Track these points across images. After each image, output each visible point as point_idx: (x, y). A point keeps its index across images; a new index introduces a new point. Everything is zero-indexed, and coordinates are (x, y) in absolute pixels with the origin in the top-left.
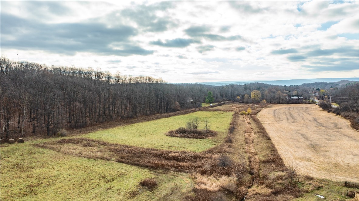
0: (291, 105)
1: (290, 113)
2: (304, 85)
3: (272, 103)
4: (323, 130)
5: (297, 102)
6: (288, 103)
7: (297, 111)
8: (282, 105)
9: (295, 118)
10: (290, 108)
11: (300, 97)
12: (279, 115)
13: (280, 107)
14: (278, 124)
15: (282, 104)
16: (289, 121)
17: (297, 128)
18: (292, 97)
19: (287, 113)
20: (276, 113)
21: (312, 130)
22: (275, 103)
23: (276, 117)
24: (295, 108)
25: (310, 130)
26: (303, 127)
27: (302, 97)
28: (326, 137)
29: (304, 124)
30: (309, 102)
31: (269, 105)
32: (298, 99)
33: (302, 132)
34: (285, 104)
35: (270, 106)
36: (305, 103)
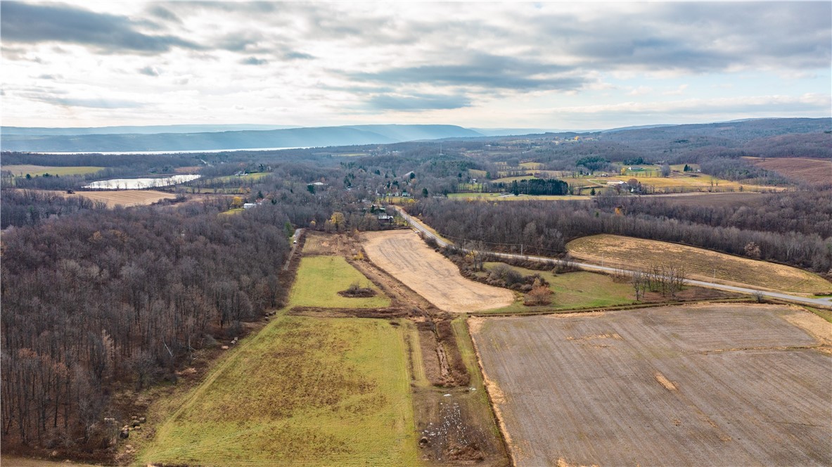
3: (359, 229)
6: (380, 229)
11: (389, 217)
15: (373, 230)
17: (423, 278)
22: (363, 230)
30: (403, 225)
31: (359, 234)
34: (376, 231)
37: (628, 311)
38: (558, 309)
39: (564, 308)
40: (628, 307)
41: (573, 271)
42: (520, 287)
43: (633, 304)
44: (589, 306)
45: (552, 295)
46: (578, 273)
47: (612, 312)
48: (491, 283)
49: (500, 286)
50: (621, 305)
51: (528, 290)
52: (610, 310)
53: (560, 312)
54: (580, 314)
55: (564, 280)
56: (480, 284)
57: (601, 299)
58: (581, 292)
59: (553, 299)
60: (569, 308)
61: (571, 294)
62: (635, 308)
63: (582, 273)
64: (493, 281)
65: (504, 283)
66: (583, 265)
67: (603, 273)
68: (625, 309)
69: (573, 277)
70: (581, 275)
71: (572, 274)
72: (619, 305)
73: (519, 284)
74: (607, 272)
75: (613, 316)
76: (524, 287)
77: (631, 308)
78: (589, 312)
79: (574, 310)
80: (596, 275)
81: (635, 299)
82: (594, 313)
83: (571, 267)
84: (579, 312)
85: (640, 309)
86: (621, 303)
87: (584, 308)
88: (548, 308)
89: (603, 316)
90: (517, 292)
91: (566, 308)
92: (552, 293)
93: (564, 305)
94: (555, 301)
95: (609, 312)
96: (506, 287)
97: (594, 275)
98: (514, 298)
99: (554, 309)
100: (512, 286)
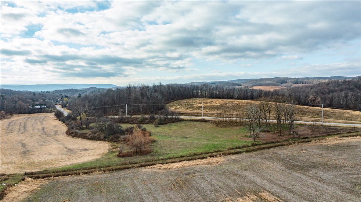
0: (32, 114)
1: (25, 124)
2: (56, 91)
3: (12, 113)
4: (43, 138)
5: (40, 111)
6: (30, 113)
7: (33, 121)
8: (23, 115)
9: (27, 128)
10: (29, 118)
11: (43, 106)
12: (13, 127)
13: (20, 118)
14: (7, 136)
15: (24, 113)
16: (19, 132)
17: (23, 138)
18: (35, 106)
19: (22, 124)
20: (11, 125)
21: (34, 139)
22: (16, 113)
23: (9, 129)
24: (33, 119)
25: (32, 139)
26: (29, 137)
27: (45, 106)
28: (41, 143)
29: (31, 134)
30: (51, 110)
31: (8, 115)
32: (41, 108)
33: (24, 142)
34: (27, 114)
35: (9, 117)
36: (48, 112)
37: (253, 154)
38: (160, 158)
39: (169, 156)
40: (248, 148)
41: (174, 122)
42: (118, 138)
43: (253, 145)
44: (200, 151)
45: (155, 144)
46: (179, 123)
47: (233, 157)
48: (89, 137)
49: (97, 139)
50: (239, 148)
51: (125, 141)
52: (230, 154)
53: (164, 161)
54: (191, 163)
55: (166, 129)
56: (80, 139)
57: (211, 143)
58: (186, 138)
59: (154, 148)
60: (175, 155)
61: (175, 140)
62: (258, 149)
63: (182, 122)
64: (92, 135)
65: (102, 136)
66: (183, 117)
67: (204, 121)
68: (247, 151)
69: (175, 127)
70: (183, 124)
71: (173, 124)
72: (237, 148)
73: (118, 135)
74: (207, 119)
75: (236, 161)
76: (122, 137)
77: (254, 150)
78: (202, 158)
79: (182, 158)
80: (198, 123)
81: (251, 139)
82: (210, 160)
83: (172, 119)
84: (189, 160)
85: (267, 150)
86: (237, 145)
87: (195, 154)
88: (148, 157)
89: (224, 163)
90: (115, 143)
91: (171, 155)
92: (154, 141)
93: (168, 152)
94: (158, 149)
95: (229, 157)
96: (104, 139)
97: (195, 123)
98: (109, 150)
99: (155, 158)
100: (111, 138)
